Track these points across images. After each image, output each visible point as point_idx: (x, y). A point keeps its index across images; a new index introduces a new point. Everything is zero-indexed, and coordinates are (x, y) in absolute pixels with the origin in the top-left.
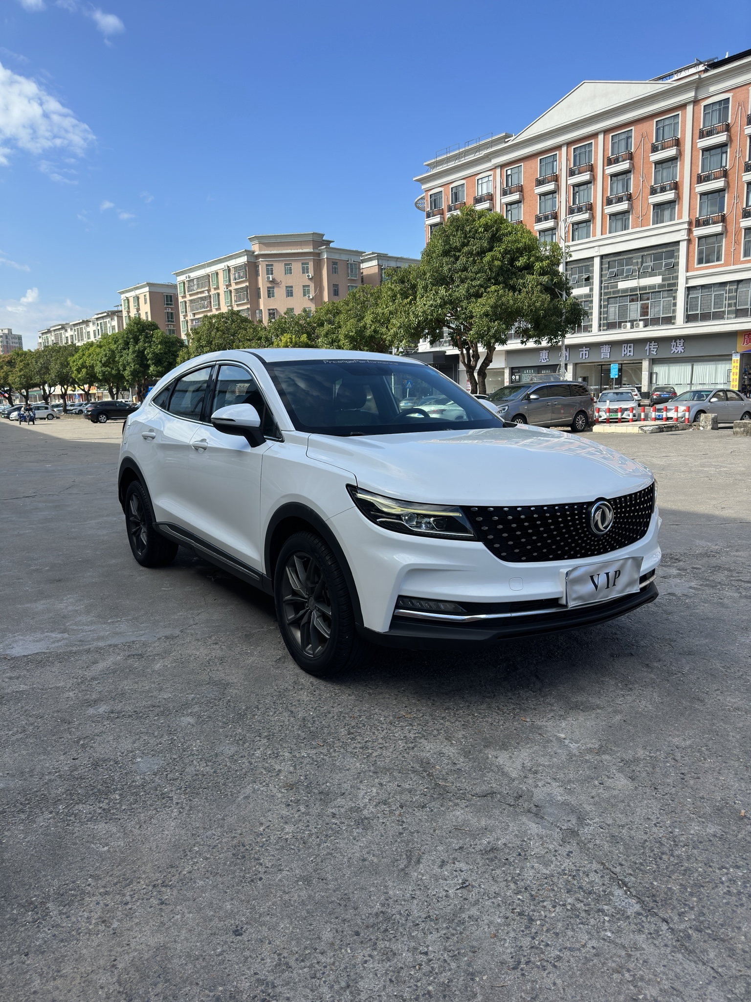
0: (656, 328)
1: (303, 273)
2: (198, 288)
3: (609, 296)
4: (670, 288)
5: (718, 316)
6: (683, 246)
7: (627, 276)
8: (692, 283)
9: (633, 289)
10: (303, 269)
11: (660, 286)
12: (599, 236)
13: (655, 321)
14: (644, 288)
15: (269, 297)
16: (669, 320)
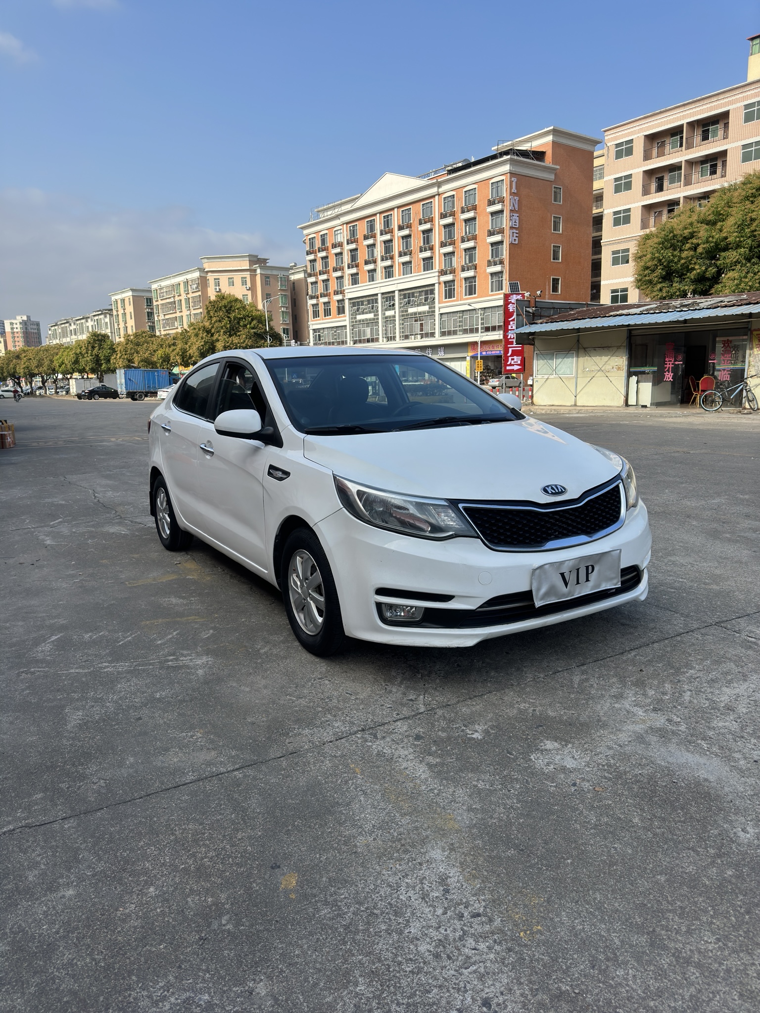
0: (427, 339)
1: (242, 285)
2: (166, 294)
3: (405, 316)
4: (432, 313)
5: (455, 333)
6: (437, 285)
7: (412, 305)
8: (443, 311)
9: (415, 314)
11: (428, 312)
12: (397, 277)
13: (427, 335)
14: (420, 313)
16: (432, 335)
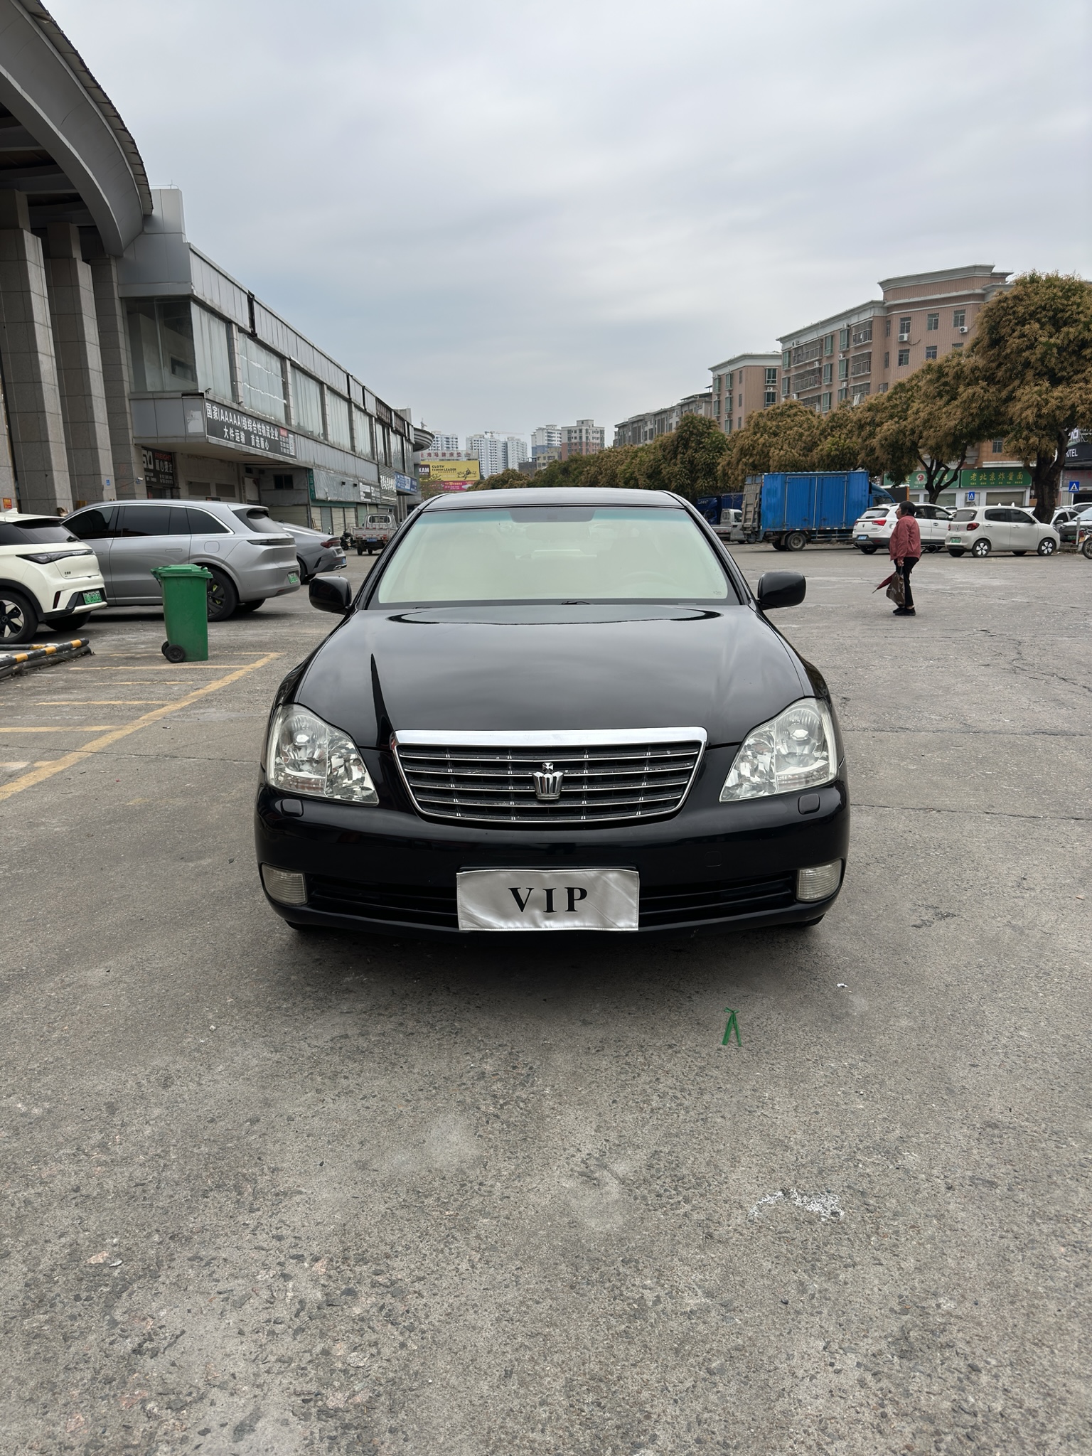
1: (956, 325)
2: (807, 358)
10: (956, 321)
15: (900, 365)
